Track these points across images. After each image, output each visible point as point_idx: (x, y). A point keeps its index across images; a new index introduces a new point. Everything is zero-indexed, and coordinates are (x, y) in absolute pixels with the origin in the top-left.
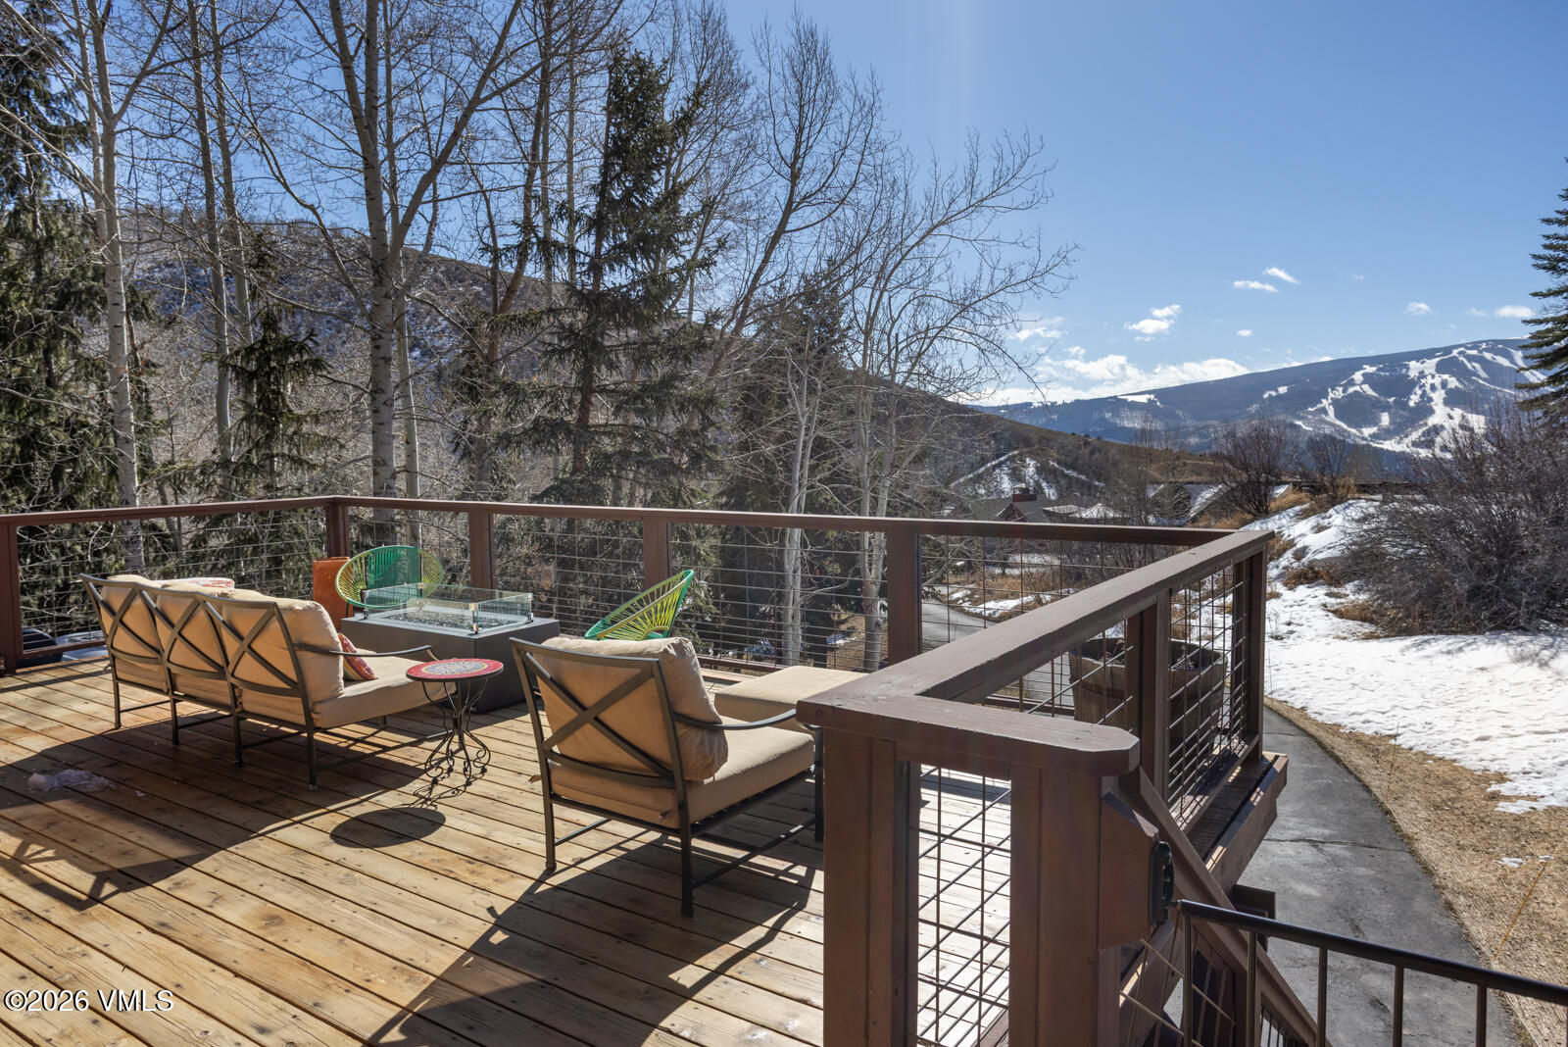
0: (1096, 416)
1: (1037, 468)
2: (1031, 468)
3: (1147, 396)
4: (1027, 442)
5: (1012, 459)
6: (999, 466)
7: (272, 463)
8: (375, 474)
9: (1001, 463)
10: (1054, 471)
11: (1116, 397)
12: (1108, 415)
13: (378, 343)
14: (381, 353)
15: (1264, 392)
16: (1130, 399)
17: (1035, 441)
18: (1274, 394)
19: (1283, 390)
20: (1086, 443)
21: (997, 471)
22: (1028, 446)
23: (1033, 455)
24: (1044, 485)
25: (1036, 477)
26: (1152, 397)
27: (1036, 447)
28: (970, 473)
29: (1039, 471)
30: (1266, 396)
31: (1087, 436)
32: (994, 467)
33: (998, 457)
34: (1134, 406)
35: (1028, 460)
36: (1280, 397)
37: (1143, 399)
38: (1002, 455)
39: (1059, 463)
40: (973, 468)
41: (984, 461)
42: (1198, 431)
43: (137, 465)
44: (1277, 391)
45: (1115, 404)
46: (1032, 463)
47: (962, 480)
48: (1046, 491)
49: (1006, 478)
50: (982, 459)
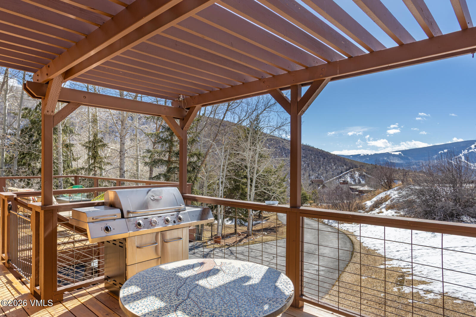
0: (381, 159)
1: (359, 175)
2: (357, 174)
3: (399, 152)
4: (356, 167)
5: (351, 172)
6: (347, 174)
7: (95, 169)
8: (120, 171)
9: (347, 173)
10: (364, 176)
11: (388, 153)
12: (385, 158)
13: (122, 140)
14: (122, 142)
15: (439, 151)
16: (393, 153)
17: (359, 166)
18: (442, 152)
19: (446, 151)
20: (376, 167)
21: (346, 175)
22: (356, 168)
23: (358, 170)
24: (361, 180)
25: (358, 177)
26: (400, 153)
27: (359, 168)
28: (337, 176)
29: (360, 175)
30: (440, 153)
31: (376, 165)
32: (345, 174)
33: (346, 171)
34: (394, 155)
35: (356, 172)
36: (444, 153)
37: (397, 153)
38: (348, 170)
39: (366, 173)
40: (338, 174)
41: (341, 173)
42: (416, 164)
43: (62, 169)
44: (443, 151)
45: (388, 155)
46: (358, 173)
47: (335, 178)
48: (362, 182)
49: (349, 177)
50: (342, 172)
